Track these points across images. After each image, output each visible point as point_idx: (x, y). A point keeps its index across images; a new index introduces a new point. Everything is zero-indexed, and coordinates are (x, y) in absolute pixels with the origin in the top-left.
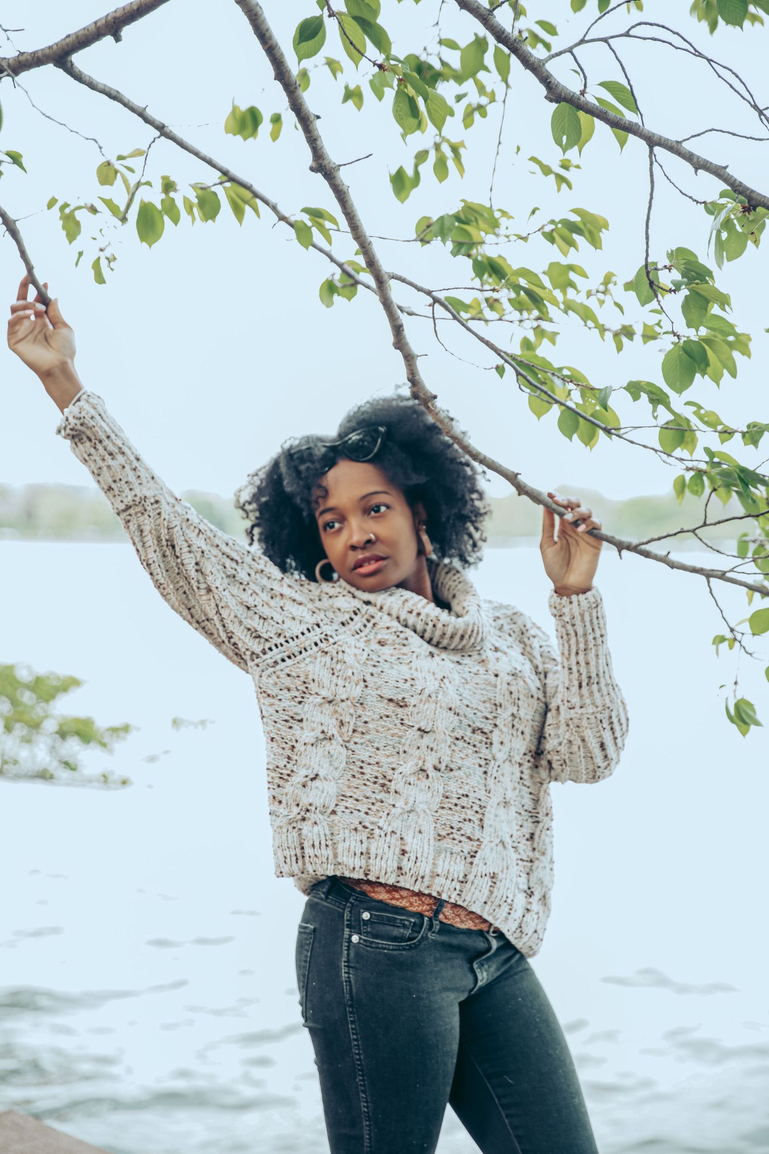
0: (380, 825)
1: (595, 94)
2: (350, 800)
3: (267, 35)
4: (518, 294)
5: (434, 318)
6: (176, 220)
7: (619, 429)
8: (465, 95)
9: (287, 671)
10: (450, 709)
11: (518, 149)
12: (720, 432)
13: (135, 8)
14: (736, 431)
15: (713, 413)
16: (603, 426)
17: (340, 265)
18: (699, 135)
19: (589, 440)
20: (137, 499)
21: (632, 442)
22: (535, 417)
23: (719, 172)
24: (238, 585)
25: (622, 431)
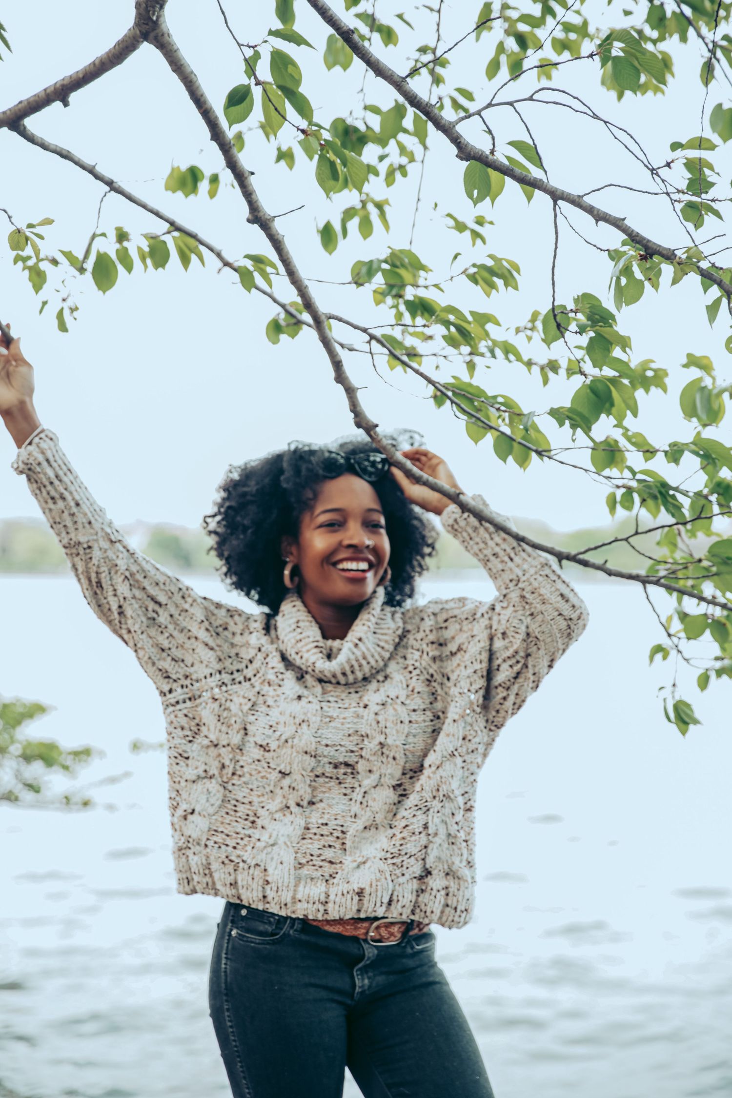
0: (245, 858)
1: (504, 154)
2: (220, 835)
3: (202, 100)
4: (448, 329)
5: (371, 353)
6: (129, 268)
7: (550, 451)
8: (387, 156)
9: (185, 711)
10: (306, 753)
11: (436, 205)
12: (644, 452)
13: (81, 76)
14: (658, 451)
15: (640, 435)
16: (534, 448)
17: (283, 306)
18: (598, 190)
19: (523, 462)
20: (72, 543)
21: (562, 463)
22: (473, 443)
23: (618, 223)
24: (156, 627)
25: (553, 453)
